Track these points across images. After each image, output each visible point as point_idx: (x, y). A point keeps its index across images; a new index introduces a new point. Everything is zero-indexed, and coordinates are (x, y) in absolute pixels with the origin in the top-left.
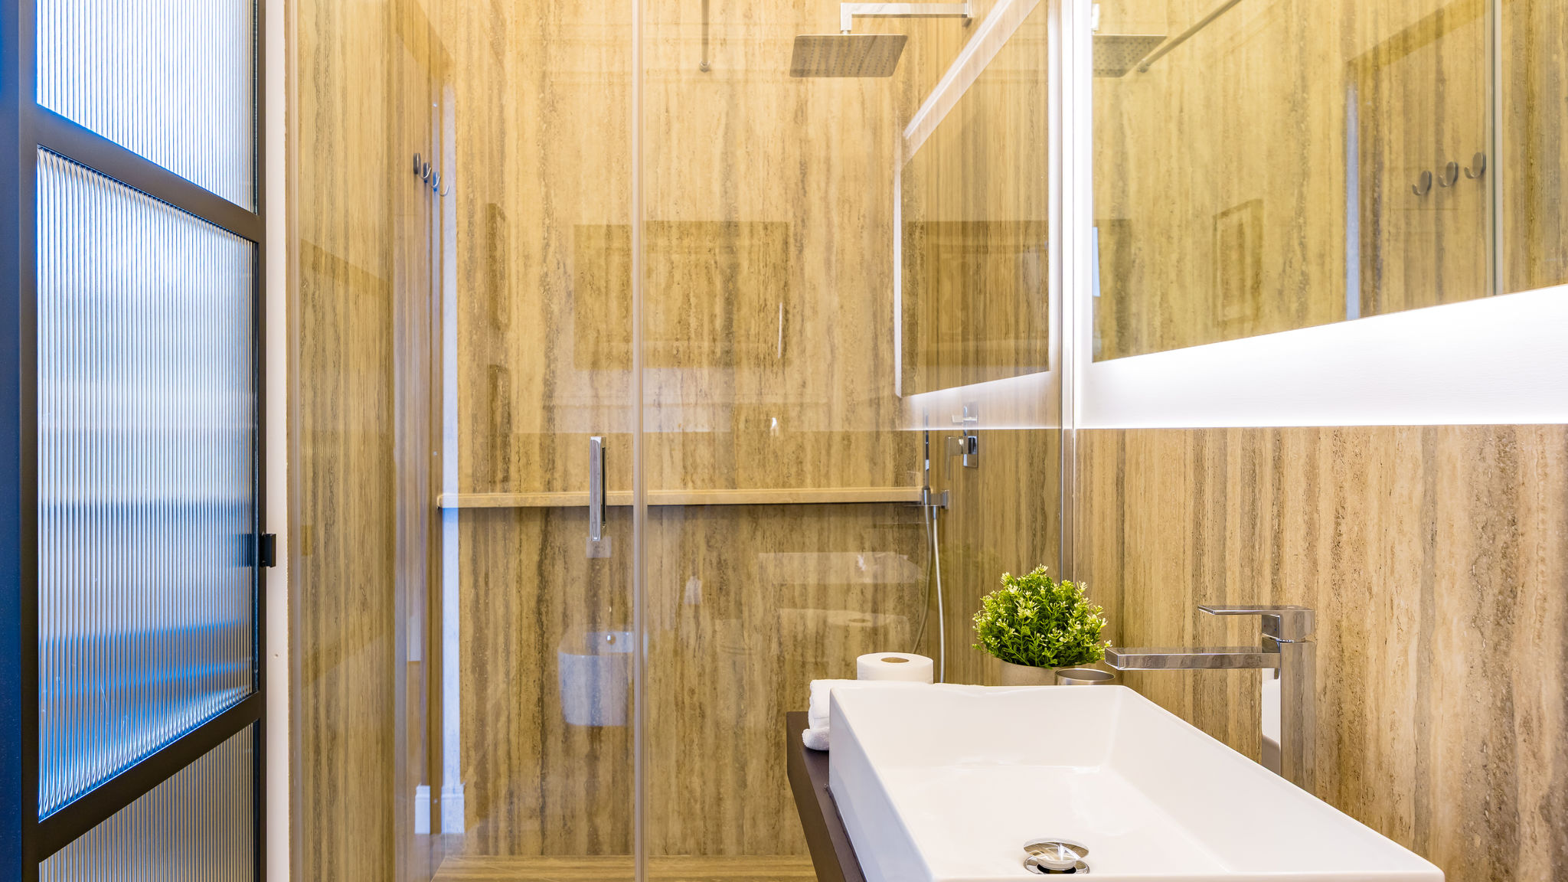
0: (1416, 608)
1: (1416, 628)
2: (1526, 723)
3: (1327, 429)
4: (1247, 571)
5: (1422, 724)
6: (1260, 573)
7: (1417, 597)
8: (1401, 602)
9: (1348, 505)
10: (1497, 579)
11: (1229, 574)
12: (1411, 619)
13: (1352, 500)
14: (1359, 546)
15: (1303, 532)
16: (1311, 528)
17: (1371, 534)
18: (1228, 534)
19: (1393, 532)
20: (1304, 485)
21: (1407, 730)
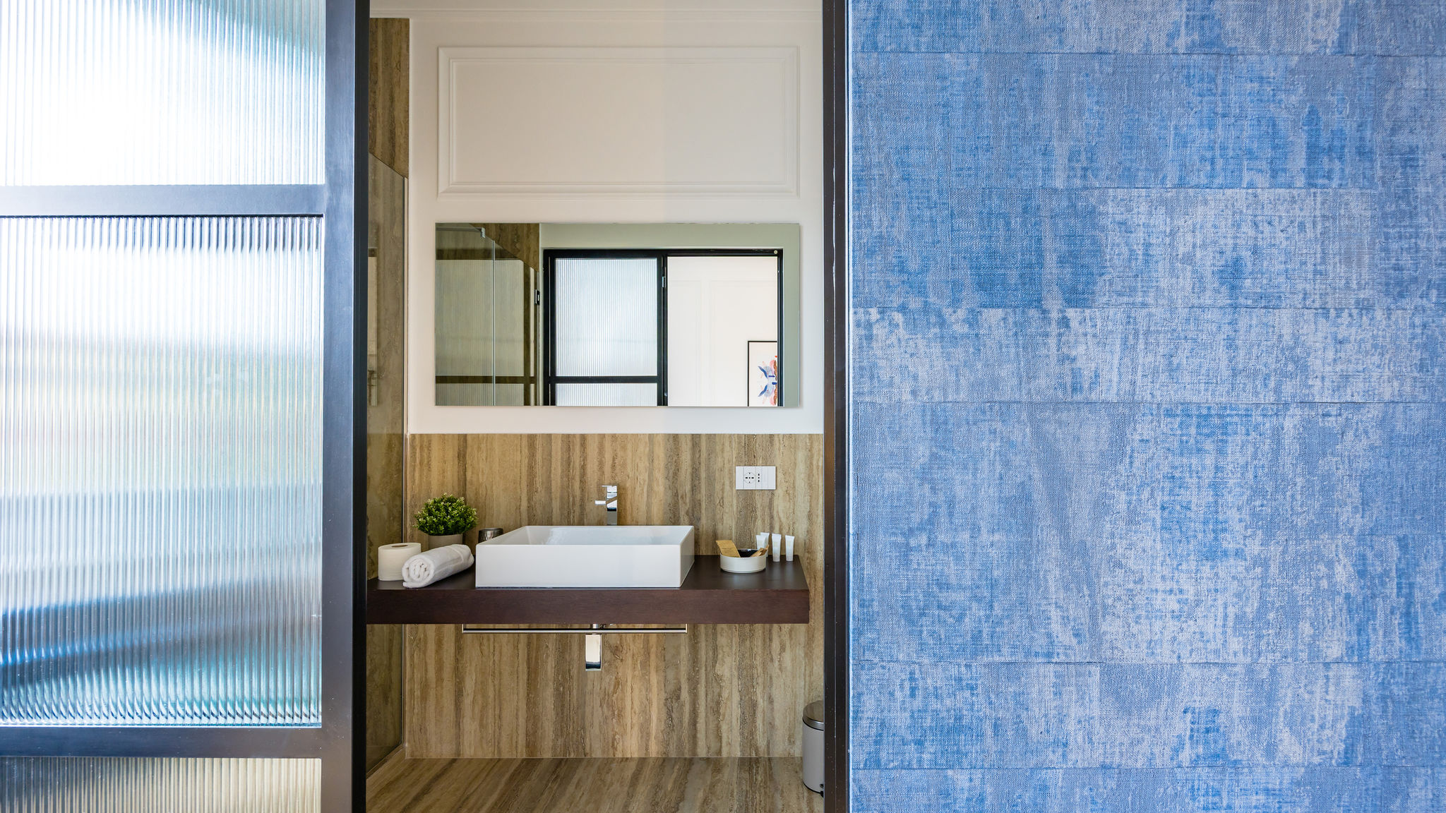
0: (647, 478)
1: (646, 483)
2: (682, 497)
3: (609, 435)
4: (565, 479)
5: (649, 505)
6: (573, 479)
7: (647, 475)
8: (641, 478)
9: (619, 455)
10: (673, 467)
11: (553, 482)
12: (645, 481)
13: (620, 453)
14: (624, 465)
15: (597, 463)
16: (601, 464)
17: (629, 461)
18: (553, 469)
19: (638, 460)
20: (597, 450)
21: (643, 508)
